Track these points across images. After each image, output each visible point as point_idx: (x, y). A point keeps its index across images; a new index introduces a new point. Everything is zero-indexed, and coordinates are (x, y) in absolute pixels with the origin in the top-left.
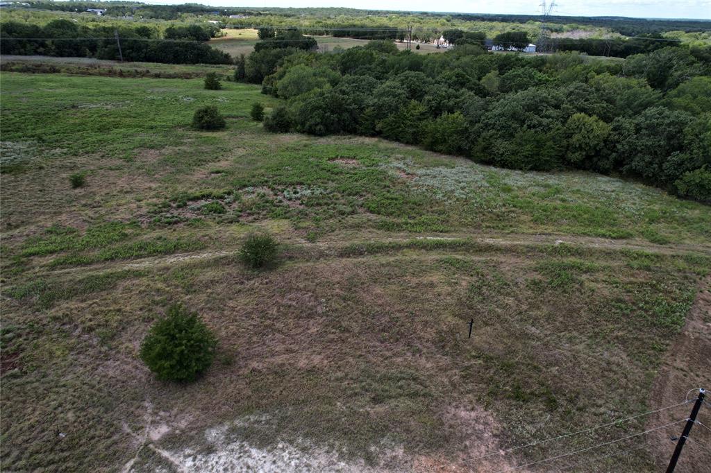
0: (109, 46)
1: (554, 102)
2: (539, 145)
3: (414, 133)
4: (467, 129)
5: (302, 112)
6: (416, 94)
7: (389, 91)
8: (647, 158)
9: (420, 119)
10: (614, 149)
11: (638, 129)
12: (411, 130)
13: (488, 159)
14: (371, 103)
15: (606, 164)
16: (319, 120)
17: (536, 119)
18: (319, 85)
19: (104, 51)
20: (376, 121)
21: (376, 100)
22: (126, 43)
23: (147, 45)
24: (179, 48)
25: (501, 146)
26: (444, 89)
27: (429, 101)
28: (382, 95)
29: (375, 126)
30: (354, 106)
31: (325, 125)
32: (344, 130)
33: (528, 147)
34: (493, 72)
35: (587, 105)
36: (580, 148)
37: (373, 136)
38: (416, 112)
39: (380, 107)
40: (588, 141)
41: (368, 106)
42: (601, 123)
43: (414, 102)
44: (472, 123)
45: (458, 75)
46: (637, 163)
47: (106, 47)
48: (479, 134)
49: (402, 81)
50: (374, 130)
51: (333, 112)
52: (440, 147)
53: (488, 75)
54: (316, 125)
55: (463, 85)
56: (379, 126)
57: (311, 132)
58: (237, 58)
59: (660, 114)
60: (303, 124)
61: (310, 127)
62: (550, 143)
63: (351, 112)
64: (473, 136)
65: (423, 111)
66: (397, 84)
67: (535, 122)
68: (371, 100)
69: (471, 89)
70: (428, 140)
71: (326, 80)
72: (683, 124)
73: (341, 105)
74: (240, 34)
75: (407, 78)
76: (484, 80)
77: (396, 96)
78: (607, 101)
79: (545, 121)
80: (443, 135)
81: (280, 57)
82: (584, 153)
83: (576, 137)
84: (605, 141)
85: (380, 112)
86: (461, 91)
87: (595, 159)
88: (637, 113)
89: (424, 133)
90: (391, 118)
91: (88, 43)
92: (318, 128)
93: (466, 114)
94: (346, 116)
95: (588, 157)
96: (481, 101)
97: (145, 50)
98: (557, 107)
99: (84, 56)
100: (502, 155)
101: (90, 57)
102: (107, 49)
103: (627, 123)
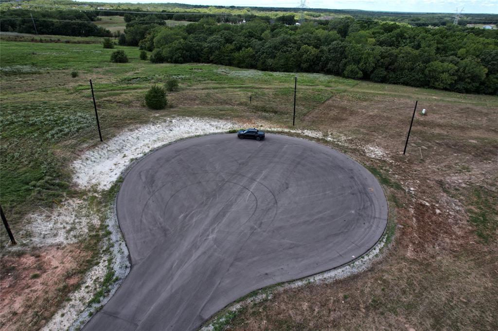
0: (25, 24)
1: (293, 41)
2: (287, 59)
3: (229, 60)
4: (254, 55)
5: (171, 52)
6: (229, 41)
7: (215, 40)
8: (333, 63)
9: (231, 53)
10: (320, 60)
11: (329, 50)
12: (227, 58)
13: (265, 68)
14: (206, 46)
15: (318, 68)
16: (180, 55)
17: (285, 48)
18: (177, 39)
19: (22, 27)
20: (210, 55)
21: (209, 45)
22: (38, 23)
23: (53, 24)
24: (75, 26)
25: (270, 61)
26: (242, 38)
27: (236, 44)
28: (212, 42)
29: (209, 58)
30: (197, 48)
31: (183, 58)
32: (193, 61)
33: (282, 61)
34: (268, 31)
35: (308, 42)
36: (307, 61)
37: (208, 63)
38: (229, 49)
39: (211, 48)
40: (309, 57)
41: (205, 48)
42: (314, 49)
43: (228, 45)
44: (257, 52)
45: (249, 32)
46: (330, 66)
47: (23, 25)
48: (259, 56)
49: (221, 35)
50: (209, 60)
51: (187, 51)
52: (242, 65)
53: (265, 32)
54: (179, 58)
55: (252, 37)
56: (211, 58)
57: (176, 62)
58: (115, 33)
59: (338, 43)
60: (171, 58)
61: (176, 59)
62: (292, 59)
63: (196, 51)
64: (257, 58)
65: (233, 48)
66: (219, 36)
67: (285, 49)
68: (206, 45)
69: (256, 39)
70: (236, 62)
71: (180, 37)
72: (346, 47)
73: (191, 47)
74: (111, 19)
75: (223, 34)
76: (263, 35)
77: (220, 42)
78: (318, 40)
79: (289, 49)
80: (243, 58)
81: (147, 30)
82: (308, 64)
83: (305, 56)
84: (317, 57)
85: (211, 50)
86: (251, 39)
87: (313, 66)
88: (330, 44)
89: (234, 59)
90: (217, 52)
91: (8, 22)
92: (180, 59)
93: (254, 48)
94: (194, 53)
95: (311, 66)
96: (260, 42)
97: (51, 27)
98: (295, 43)
99: (7, 31)
100: (271, 65)
101: (12, 32)
102: (24, 26)
103: (325, 48)
